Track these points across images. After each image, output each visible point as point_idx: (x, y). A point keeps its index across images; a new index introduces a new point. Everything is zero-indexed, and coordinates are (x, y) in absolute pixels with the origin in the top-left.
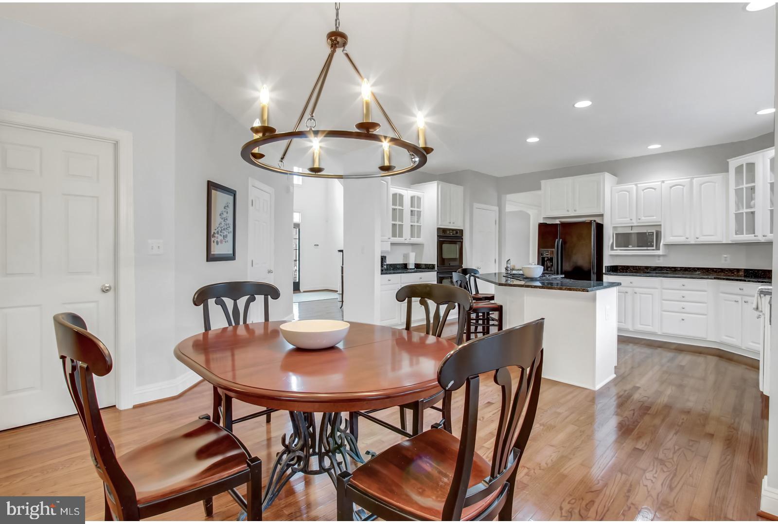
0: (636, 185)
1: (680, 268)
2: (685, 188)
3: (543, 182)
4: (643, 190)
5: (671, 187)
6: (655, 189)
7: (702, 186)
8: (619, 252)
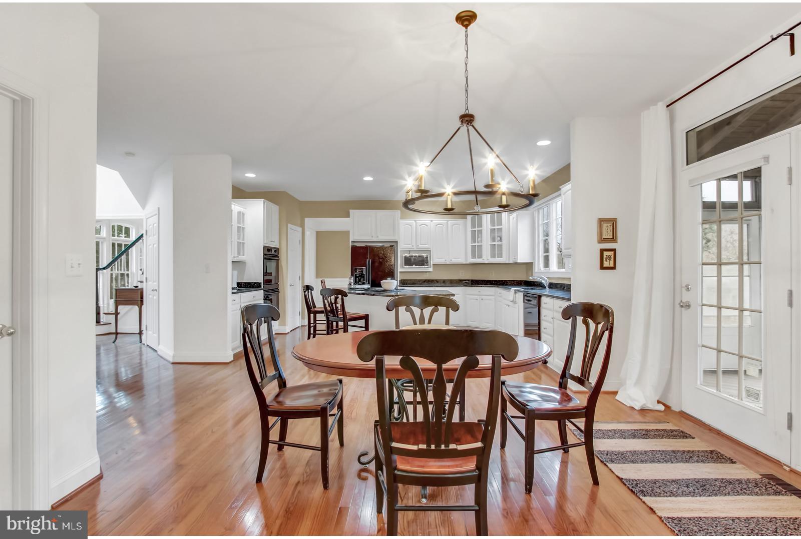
0: (415, 221)
2: (444, 227)
3: (351, 211)
4: (420, 225)
5: (436, 225)
6: (427, 226)
7: (454, 226)
8: (408, 269)
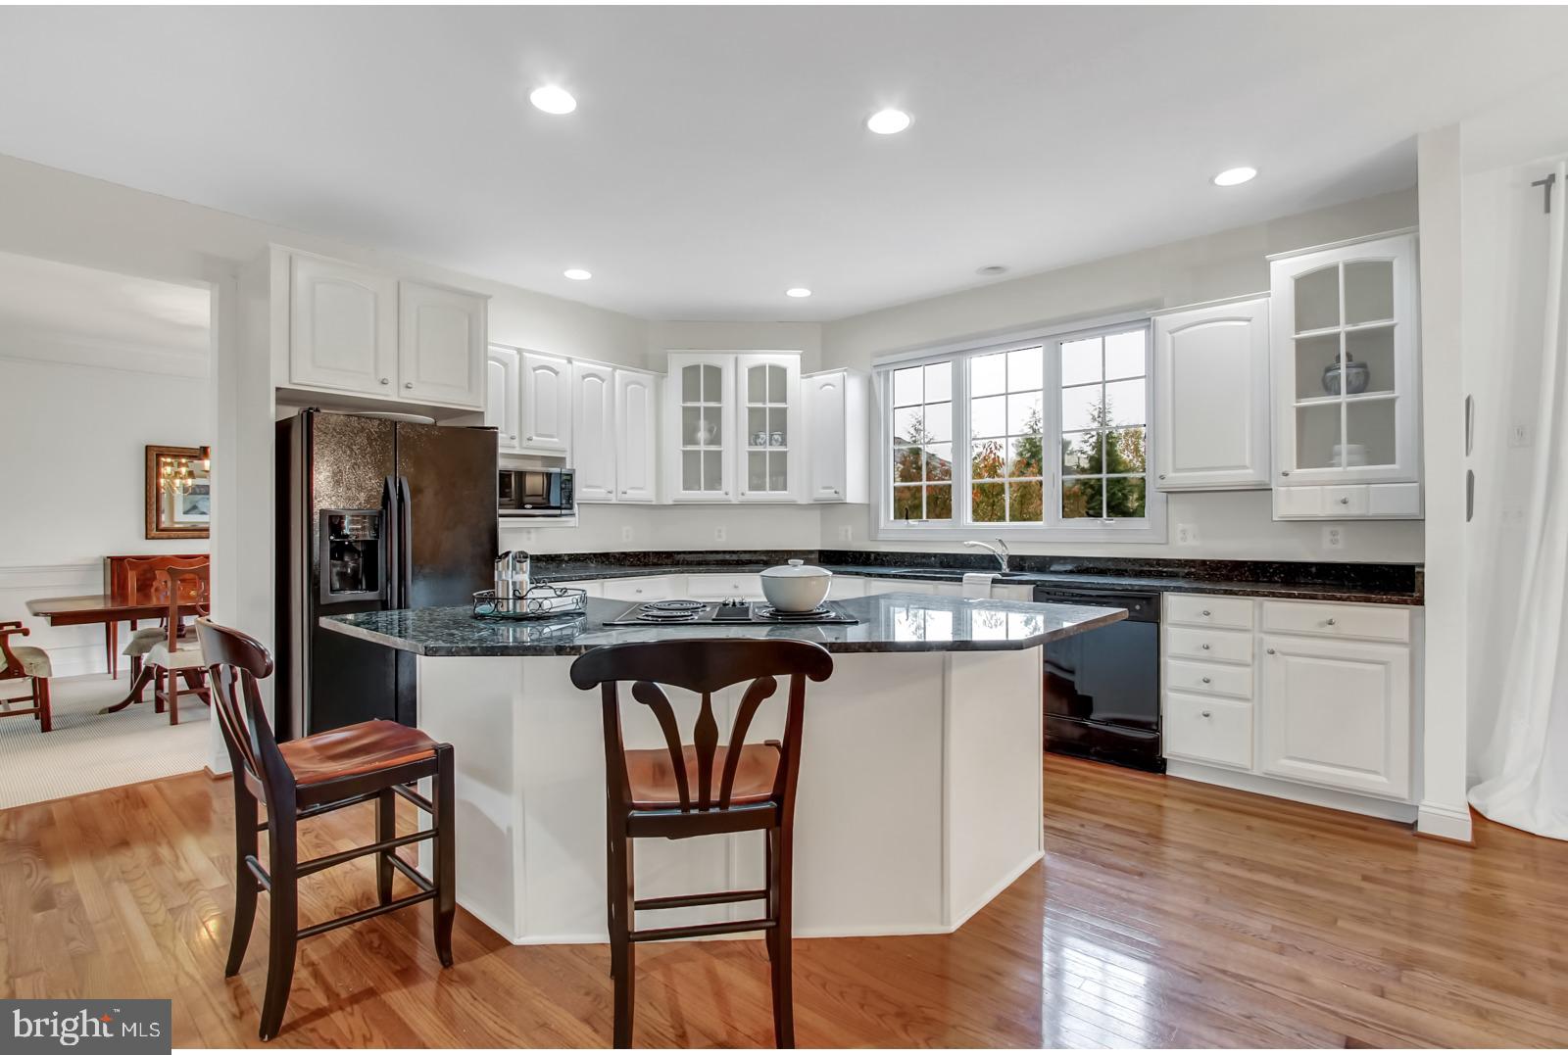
0: (519, 352)
1: (569, 555)
2: (604, 385)
4: (535, 369)
5: (584, 377)
6: (557, 373)
7: (629, 388)
